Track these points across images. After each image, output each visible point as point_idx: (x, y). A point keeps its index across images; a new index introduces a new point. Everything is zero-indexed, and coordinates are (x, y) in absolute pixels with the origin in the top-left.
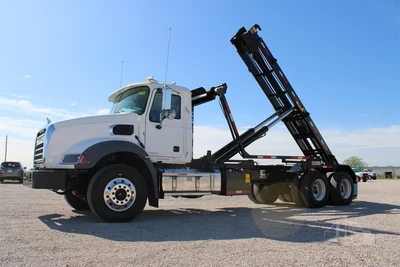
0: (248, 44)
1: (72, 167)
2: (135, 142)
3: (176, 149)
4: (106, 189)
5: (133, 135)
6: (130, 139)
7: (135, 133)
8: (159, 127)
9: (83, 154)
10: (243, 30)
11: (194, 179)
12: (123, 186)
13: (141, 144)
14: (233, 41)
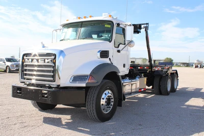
1: (84, 85)
2: (109, 62)
4: (102, 100)
5: (108, 58)
6: (106, 60)
7: (110, 56)
8: (119, 51)
9: (90, 75)
11: (131, 86)
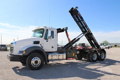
0: (74, 12)
1: (22, 55)
2: (40, 46)
3: (53, 47)
4: (32, 61)
5: (40, 44)
6: (39, 45)
7: (40, 43)
8: (47, 41)
9: (25, 51)
10: (73, 8)
11: (58, 56)
12: (37, 60)
13: (42, 47)
14: (69, 12)
